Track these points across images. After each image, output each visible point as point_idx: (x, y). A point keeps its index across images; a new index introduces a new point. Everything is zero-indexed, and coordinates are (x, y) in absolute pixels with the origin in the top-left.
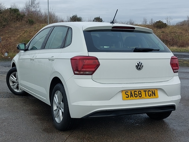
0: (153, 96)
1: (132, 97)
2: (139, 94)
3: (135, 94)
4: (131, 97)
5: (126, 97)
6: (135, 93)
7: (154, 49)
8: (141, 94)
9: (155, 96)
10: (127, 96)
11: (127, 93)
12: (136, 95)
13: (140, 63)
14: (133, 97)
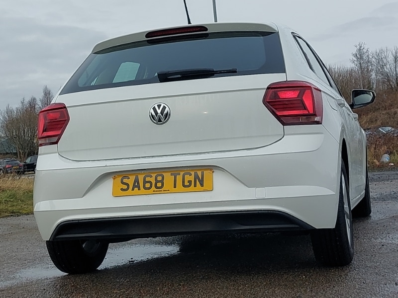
0: (195, 186)
1: (136, 189)
2: (157, 182)
3: (145, 182)
4: (133, 189)
5: (122, 190)
6: (148, 179)
7: (214, 70)
8: (162, 182)
9: (202, 185)
10: (125, 187)
11: (125, 180)
12: (148, 185)
13: (159, 106)
14: (139, 189)
